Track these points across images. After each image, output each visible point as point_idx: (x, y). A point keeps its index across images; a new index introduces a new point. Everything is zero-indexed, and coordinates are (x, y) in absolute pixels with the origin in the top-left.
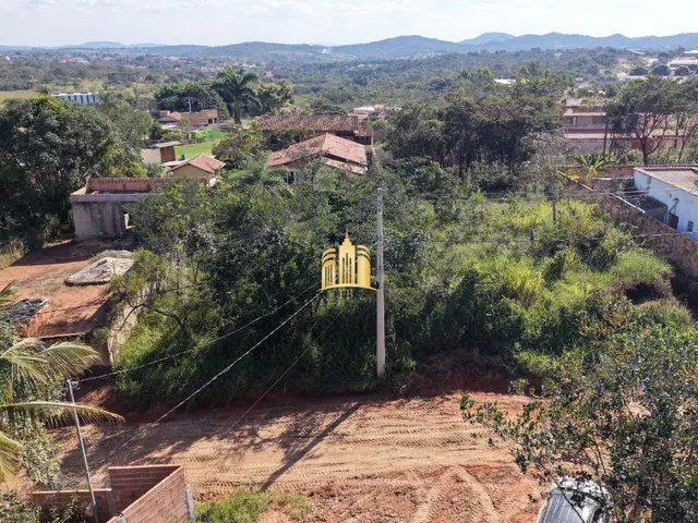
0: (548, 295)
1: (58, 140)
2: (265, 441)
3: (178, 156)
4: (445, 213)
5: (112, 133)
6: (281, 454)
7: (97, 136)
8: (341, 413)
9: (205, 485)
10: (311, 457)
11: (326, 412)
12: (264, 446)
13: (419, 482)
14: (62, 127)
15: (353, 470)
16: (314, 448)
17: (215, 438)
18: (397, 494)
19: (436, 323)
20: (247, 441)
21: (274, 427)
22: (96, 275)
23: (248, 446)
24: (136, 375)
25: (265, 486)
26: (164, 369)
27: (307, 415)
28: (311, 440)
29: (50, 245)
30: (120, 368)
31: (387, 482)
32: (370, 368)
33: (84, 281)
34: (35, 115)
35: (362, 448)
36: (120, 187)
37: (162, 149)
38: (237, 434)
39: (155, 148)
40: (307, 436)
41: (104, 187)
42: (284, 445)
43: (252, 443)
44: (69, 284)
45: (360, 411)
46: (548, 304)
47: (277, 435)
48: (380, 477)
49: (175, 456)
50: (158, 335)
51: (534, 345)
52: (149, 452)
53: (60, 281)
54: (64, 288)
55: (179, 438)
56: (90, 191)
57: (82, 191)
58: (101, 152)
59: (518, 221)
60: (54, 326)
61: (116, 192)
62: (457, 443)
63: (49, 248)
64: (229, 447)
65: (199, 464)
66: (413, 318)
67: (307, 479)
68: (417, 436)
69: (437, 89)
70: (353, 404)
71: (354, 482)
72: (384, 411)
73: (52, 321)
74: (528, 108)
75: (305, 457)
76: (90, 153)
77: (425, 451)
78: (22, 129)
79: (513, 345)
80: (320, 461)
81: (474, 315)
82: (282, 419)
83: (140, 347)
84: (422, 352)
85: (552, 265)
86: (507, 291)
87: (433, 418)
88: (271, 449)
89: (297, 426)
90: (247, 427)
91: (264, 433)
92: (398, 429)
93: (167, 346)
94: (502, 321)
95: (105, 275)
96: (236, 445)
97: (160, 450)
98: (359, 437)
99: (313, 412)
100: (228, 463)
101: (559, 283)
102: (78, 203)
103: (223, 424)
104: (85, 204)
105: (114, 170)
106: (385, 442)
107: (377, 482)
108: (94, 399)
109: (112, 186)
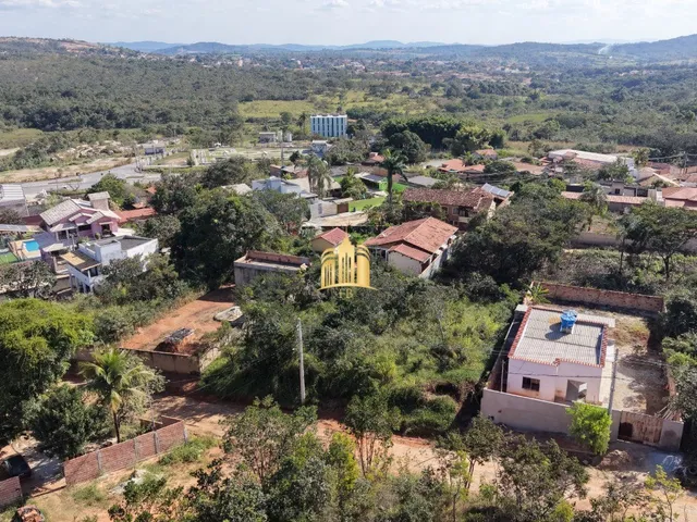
0: (396, 380)
1: (234, 228)
3: (350, 209)
14: (238, 220)
19: (335, 384)
22: (226, 316)
29: (223, 287)
30: (203, 374)
33: (221, 319)
34: (225, 211)
36: (265, 257)
37: (339, 205)
39: (334, 202)
41: (255, 256)
44: (215, 319)
49: (203, 419)
50: (226, 362)
52: (196, 415)
53: (212, 315)
54: (211, 321)
55: (210, 412)
56: (247, 259)
57: (242, 260)
58: (257, 235)
61: (261, 260)
63: (221, 289)
64: (224, 420)
65: (209, 424)
73: (192, 342)
76: (251, 236)
78: (216, 221)
83: (216, 366)
93: (226, 368)
97: (200, 415)
101: (411, 375)
102: (238, 267)
104: (241, 268)
105: (263, 246)
108: (189, 386)
109: (260, 256)
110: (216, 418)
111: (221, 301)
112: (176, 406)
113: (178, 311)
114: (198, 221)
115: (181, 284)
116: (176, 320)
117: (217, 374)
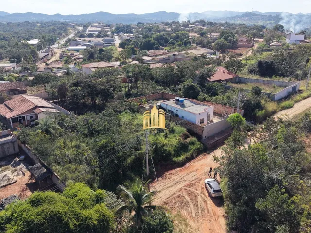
13: (180, 193)
18: (178, 197)
22: (6, 181)
31: (174, 196)
46: (171, 145)
48: (171, 196)
51: (174, 156)
62: (178, 183)
68: (169, 185)
71: (168, 199)
77: (174, 187)
79: (171, 157)
80: (155, 199)
85: (164, 135)
87: (167, 180)
92: (163, 185)
94: (166, 153)
95: (11, 180)
101: (169, 139)
106: (164, 189)
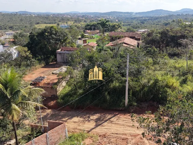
0: (180, 88)
1: (55, 37)
2: (91, 120)
3: (87, 42)
4: (156, 61)
5: (68, 35)
6: (94, 124)
7: (64, 36)
8: (113, 115)
9: (74, 129)
10: (102, 126)
11: (109, 114)
12: (91, 121)
13: (130, 137)
14: (56, 34)
15: (113, 131)
16: (104, 124)
17: (79, 117)
18: (123, 140)
19: (144, 93)
20: (87, 119)
21: (95, 116)
22: (59, 72)
23: (87, 120)
24: (63, 98)
25: (89, 132)
26: (70, 98)
27: (104, 114)
28: (103, 121)
29: (51, 63)
30: (59, 96)
31: (121, 136)
32: (123, 104)
33: (57, 73)
34: (50, 30)
35: (116, 126)
36: (69, 50)
37: (84, 40)
38: (85, 117)
39: (82, 40)
40: (102, 120)
41: (65, 49)
42: (96, 122)
43: (88, 120)
44: (53, 73)
45: (118, 116)
47: (95, 119)
48: (119, 134)
49: (68, 120)
50: (70, 88)
52: (62, 118)
53: (51, 73)
54: (52, 74)
55: (70, 116)
56: (61, 50)
57: (59, 50)
58: (65, 40)
59: (177, 65)
60: (47, 84)
61: (68, 51)
63: (51, 64)
64: (82, 120)
65: (73, 123)
66: (137, 91)
67: (100, 132)
69: (165, 25)
70: (117, 113)
71: (112, 135)
72: (125, 116)
73: (46, 83)
74: (186, 31)
75: (101, 126)
76: (62, 41)
77: (134, 129)
78: (47, 34)
79: (167, 102)
80: (104, 127)
81: (156, 92)
82: (97, 115)
83: (65, 91)
84: (139, 101)
85: (183, 80)
86: (167, 86)
88: (92, 122)
89: (100, 117)
90: (88, 115)
91: (92, 117)
92: (128, 122)
93: (72, 92)
94: (164, 95)
96: (83, 120)
97: (65, 118)
98: (116, 122)
99: (106, 114)
100: (81, 124)
101: (185, 85)
102: (58, 53)
103: (82, 114)
104: (60, 53)
105: (68, 45)
106: (123, 125)
107: (118, 135)
108: (52, 103)
109: (67, 49)
110: (76, 119)
111: (52, 68)
112: (48, 114)
113: (33, 72)
114: (37, 36)
115: (33, 60)
116: (33, 75)
117: (67, 95)
